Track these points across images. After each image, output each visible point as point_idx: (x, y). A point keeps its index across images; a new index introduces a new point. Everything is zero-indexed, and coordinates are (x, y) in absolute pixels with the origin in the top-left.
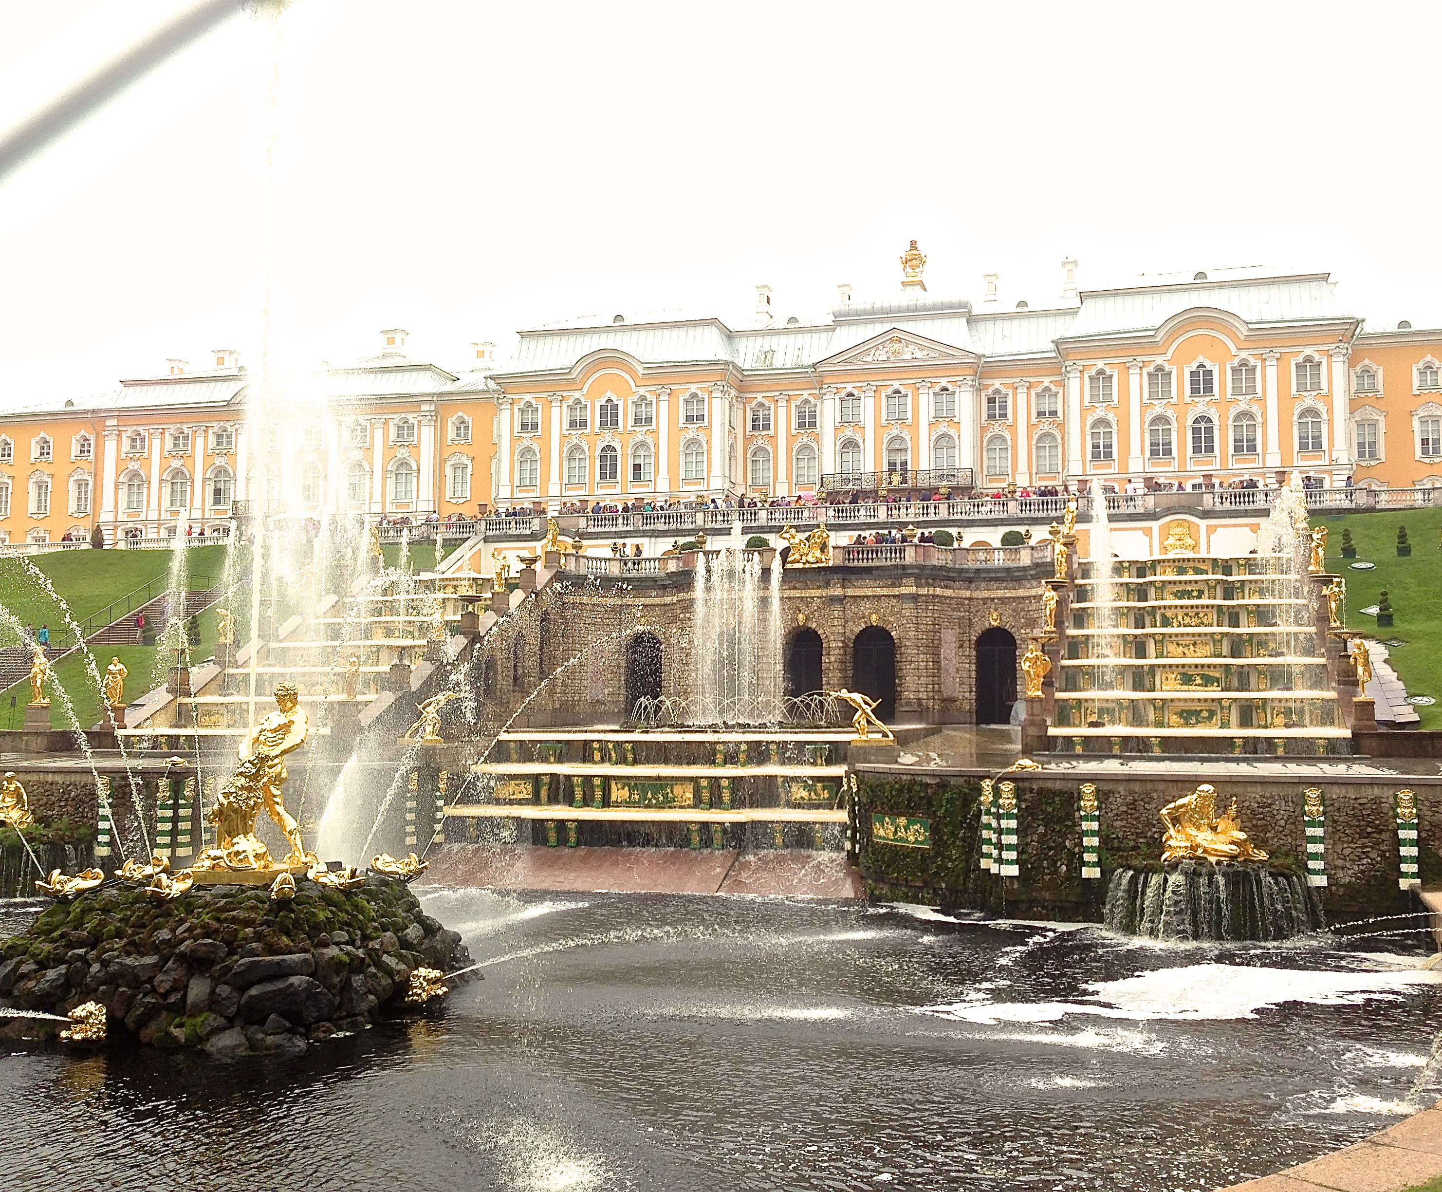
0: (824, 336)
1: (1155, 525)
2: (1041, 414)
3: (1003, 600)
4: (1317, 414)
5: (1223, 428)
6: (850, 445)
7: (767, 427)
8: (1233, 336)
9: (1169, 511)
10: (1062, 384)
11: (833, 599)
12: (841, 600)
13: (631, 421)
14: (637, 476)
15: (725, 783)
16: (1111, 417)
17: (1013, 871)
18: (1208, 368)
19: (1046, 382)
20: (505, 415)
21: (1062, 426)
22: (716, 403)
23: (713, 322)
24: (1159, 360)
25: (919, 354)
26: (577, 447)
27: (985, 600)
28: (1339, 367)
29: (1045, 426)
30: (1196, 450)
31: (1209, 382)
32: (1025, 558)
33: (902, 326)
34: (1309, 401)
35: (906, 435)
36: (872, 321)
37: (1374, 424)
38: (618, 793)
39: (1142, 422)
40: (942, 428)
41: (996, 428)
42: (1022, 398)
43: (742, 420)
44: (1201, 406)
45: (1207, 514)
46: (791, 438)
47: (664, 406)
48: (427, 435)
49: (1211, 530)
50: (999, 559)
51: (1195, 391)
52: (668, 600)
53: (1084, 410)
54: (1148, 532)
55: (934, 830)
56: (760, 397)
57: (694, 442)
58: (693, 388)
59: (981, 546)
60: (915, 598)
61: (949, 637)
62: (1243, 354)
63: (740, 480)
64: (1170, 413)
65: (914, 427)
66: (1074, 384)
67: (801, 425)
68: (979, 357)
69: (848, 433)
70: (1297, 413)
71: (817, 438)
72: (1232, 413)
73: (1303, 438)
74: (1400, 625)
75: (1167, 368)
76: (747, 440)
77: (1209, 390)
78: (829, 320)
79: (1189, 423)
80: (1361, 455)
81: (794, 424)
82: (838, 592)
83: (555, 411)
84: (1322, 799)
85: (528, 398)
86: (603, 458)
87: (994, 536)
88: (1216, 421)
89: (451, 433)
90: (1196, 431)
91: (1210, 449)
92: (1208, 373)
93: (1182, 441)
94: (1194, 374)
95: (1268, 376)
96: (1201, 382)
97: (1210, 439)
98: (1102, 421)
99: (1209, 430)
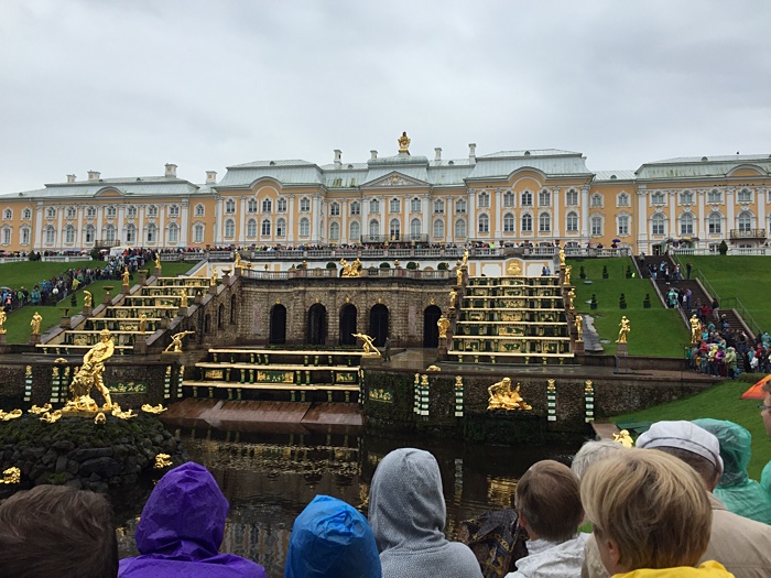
0: (364, 174)
1: (504, 262)
2: (458, 211)
3: (436, 293)
4: (575, 215)
5: (536, 219)
6: (374, 222)
7: (338, 213)
8: (541, 181)
9: (509, 256)
10: (467, 198)
11: (362, 292)
12: (365, 292)
13: (277, 209)
14: (279, 234)
15: (307, 373)
16: (488, 213)
17: (427, 413)
18: (530, 193)
19: (461, 197)
20: (220, 204)
21: (467, 217)
22: (315, 202)
23: (315, 166)
24: (509, 189)
25: (405, 183)
26: (252, 220)
27: (428, 293)
28: (585, 195)
29: (460, 216)
30: (524, 229)
31: (530, 199)
32: (446, 275)
33: (398, 171)
34: (572, 209)
35: (399, 218)
36: (385, 168)
37: (600, 220)
38: (259, 377)
39: (501, 216)
40: (415, 216)
41: (439, 216)
42: (450, 204)
43: (327, 210)
44: (527, 209)
45: (526, 258)
46: (348, 219)
47: (292, 203)
48: (184, 213)
49: (528, 264)
50: (437, 276)
51: (524, 203)
52: (289, 290)
53: (476, 211)
54: (501, 265)
55: (394, 395)
56: (335, 200)
57: (305, 219)
58: (305, 195)
59: (429, 269)
60: (397, 292)
61: (412, 309)
62: (545, 188)
63: (325, 237)
64: (513, 212)
65: (403, 215)
66: (472, 198)
67: (353, 213)
68: (431, 185)
69: (374, 217)
70: (567, 214)
71: (360, 219)
72: (540, 213)
73: (569, 225)
74: (599, 309)
75: (512, 193)
76: (329, 219)
77: (530, 203)
78: (366, 167)
79: (521, 217)
80: (594, 232)
81: (350, 212)
82: (364, 289)
83: (243, 204)
84: (555, 384)
85: (230, 197)
86: (264, 225)
87: (434, 265)
88: (533, 217)
89: (195, 212)
90: (524, 220)
91: (530, 229)
92: (530, 196)
93: (518, 225)
94: (524, 196)
95: (555, 197)
96: (527, 199)
97: (530, 224)
98: (484, 215)
99: (530, 220)
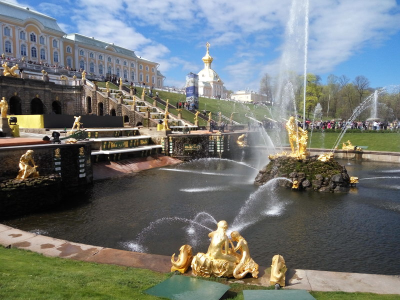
3: (59, 94)
5: (38, 52)
9: (61, 73)
11: (26, 89)
16: (10, 41)
18: (35, 34)
24: (23, 29)
27: (54, 93)
30: (33, 56)
31: (35, 38)
32: (63, 83)
34: (56, 50)
39: (19, 45)
44: (33, 44)
51: (32, 40)
53: (3, 37)
62: (43, 34)
64: (26, 44)
72: (40, 48)
73: (55, 59)
75: (25, 32)
77: (35, 41)
79: (31, 48)
88: (37, 50)
90: (32, 51)
91: (36, 56)
92: (35, 36)
93: (28, 52)
94: (31, 35)
95: (47, 41)
96: (33, 38)
97: (36, 54)
98: (8, 42)
99: (35, 51)
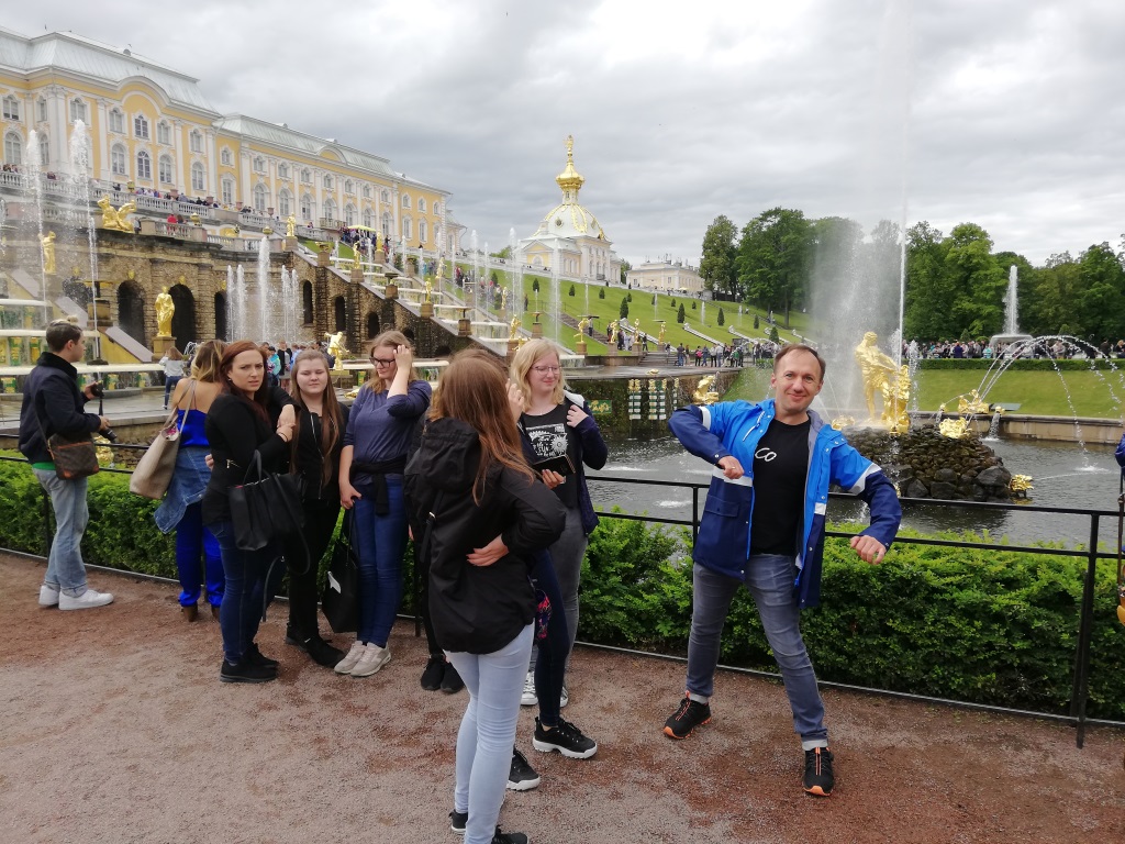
2: (7, 115)
4: (201, 167)
5: (155, 162)
8: (159, 106)
11: (157, 262)
18: (146, 118)
19: (12, 91)
24: (116, 105)
28: (211, 142)
29: (11, 126)
30: (141, 174)
31: (145, 129)
34: (197, 158)
39: (108, 145)
44: (141, 145)
51: (138, 133)
62: (165, 117)
64: (125, 143)
70: (191, 163)
72: (160, 154)
75: (121, 111)
77: (146, 135)
79: (136, 154)
82: (162, 256)
88: (151, 158)
90: (140, 161)
91: (148, 175)
92: (145, 123)
93: (131, 167)
94: (137, 121)
95: (177, 136)
96: (141, 128)
97: (148, 168)
